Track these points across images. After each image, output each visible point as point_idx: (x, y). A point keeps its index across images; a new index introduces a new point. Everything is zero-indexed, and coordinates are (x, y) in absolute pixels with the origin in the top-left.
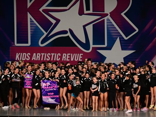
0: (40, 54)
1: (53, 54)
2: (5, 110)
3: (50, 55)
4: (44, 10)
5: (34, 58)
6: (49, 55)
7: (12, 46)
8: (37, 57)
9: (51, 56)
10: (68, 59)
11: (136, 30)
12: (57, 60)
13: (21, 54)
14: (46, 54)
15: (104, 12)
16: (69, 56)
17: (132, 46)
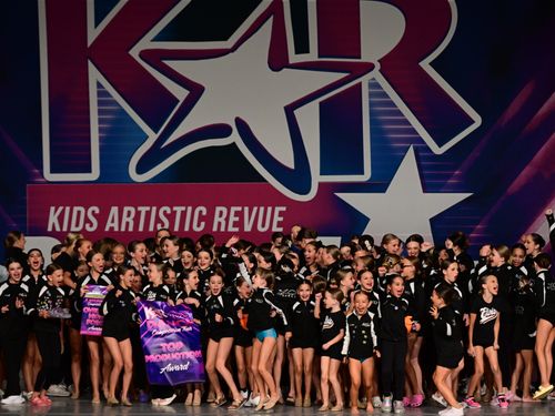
0: (133, 210)
1: (179, 210)
2: (11, 409)
3: (169, 211)
4: (145, 55)
5: (112, 224)
6: (165, 212)
7: (34, 183)
8: (125, 219)
9: (171, 217)
10: (235, 224)
11: (473, 122)
12: (196, 228)
13: (68, 209)
14: (154, 209)
15: (360, 58)
16: (237, 214)
17: (459, 177)
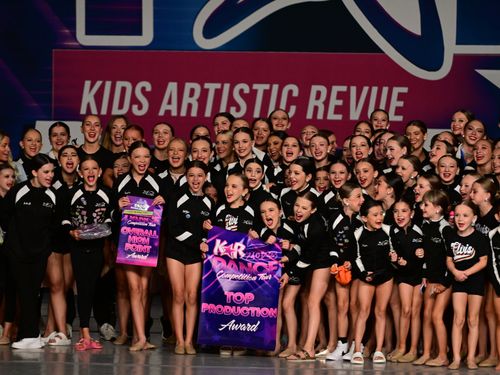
0: (197, 87)
1: (261, 88)
3: (247, 90)
5: (168, 106)
6: (241, 91)
7: (62, 47)
8: (186, 100)
9: (250, 98)
10: (337, 110)
13: (108, 84)
14: (227, 86)
16: (340, 95)
